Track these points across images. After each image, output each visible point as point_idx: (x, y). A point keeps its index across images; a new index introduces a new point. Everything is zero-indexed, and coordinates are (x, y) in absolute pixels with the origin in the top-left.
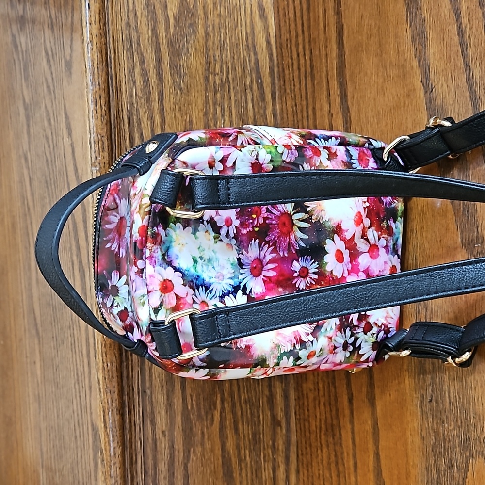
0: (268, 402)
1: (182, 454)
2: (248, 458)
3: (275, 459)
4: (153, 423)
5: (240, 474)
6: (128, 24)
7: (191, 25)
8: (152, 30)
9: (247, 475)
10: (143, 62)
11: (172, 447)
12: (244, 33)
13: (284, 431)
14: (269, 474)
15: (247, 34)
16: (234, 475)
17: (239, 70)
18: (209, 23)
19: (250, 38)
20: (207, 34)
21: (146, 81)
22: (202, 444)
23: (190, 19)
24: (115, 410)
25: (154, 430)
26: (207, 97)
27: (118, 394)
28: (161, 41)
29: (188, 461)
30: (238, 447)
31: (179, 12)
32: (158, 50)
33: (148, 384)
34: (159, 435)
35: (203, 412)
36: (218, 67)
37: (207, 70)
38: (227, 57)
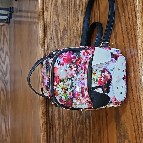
0: (85, 124)
1: (62, 135)
2: (79, 137)
3: (86, 138)
4: (55, 127)
5: (77, 141)
6: (51, 34)
7: (66, 32)
8: (57, 35)
9: (79, 142)
10: (54, 42)
11: (60, 134)
13: (89, 131)
14: (85, 142)
16: (76, 141)
18: (71, 32)
20: (70, 34)
21: (55, 47)
22: (67, 133)
23: (66, 31)
24: (45, 124)
25: (55, 129)
27: (46, 120)
28: (59, 37)
29: (64, 137)
30: (77, 134)
31: (63, 30)
32: (58, 39)
33: (54, 118)
34: (57, 130)
35: (68, 126)
36: (73, 42)
37: (70, 43)
38: (75, 39)
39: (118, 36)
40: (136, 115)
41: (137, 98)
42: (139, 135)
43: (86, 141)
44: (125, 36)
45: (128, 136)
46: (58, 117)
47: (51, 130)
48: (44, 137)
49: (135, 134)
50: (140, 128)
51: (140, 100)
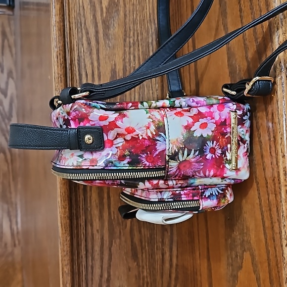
1: (108, 242)
2: (147, 247)
3: (163, 249)
4: (92, 225)
5: (142, 256)
6: (79, 14)
8: (93, 16)
9: (146, 256)
10: (87, 33)
11: (102, 239)
12: (148, 14)
13: (169, 234)
14: (160, 257)
15: (150, 14)
16: (139, 256)
17: (145, 34)
18: (127, 9)
19: (152, 16)
20: (125, 15)
21: (89, 44)
22: (120, 238)
23: (115, 7)
24: (67, 218)
25: (92, 229)
26: (125, 50)
27: (69, 209)
28: (98, 21)
29: (111, 246)
30: (141, 241)
31: (109, 5)
32: (96, 26)
33: (89, 205)
34: (95, 232)
35: (120, 221)
36: (132, 33)
37: (125, 35)
38: (137, 27)
39: (228, 11)
40: (268, 195)
41: (270, 153)
42: (274, 241)
43: (163, 255)
44: (245, 7)
45: (250, 243)
46: (97, 201)
47: (82, 231)
48: (64, 246)
49: (266, 239)
50: (276, 225)
51: (277, 159)
